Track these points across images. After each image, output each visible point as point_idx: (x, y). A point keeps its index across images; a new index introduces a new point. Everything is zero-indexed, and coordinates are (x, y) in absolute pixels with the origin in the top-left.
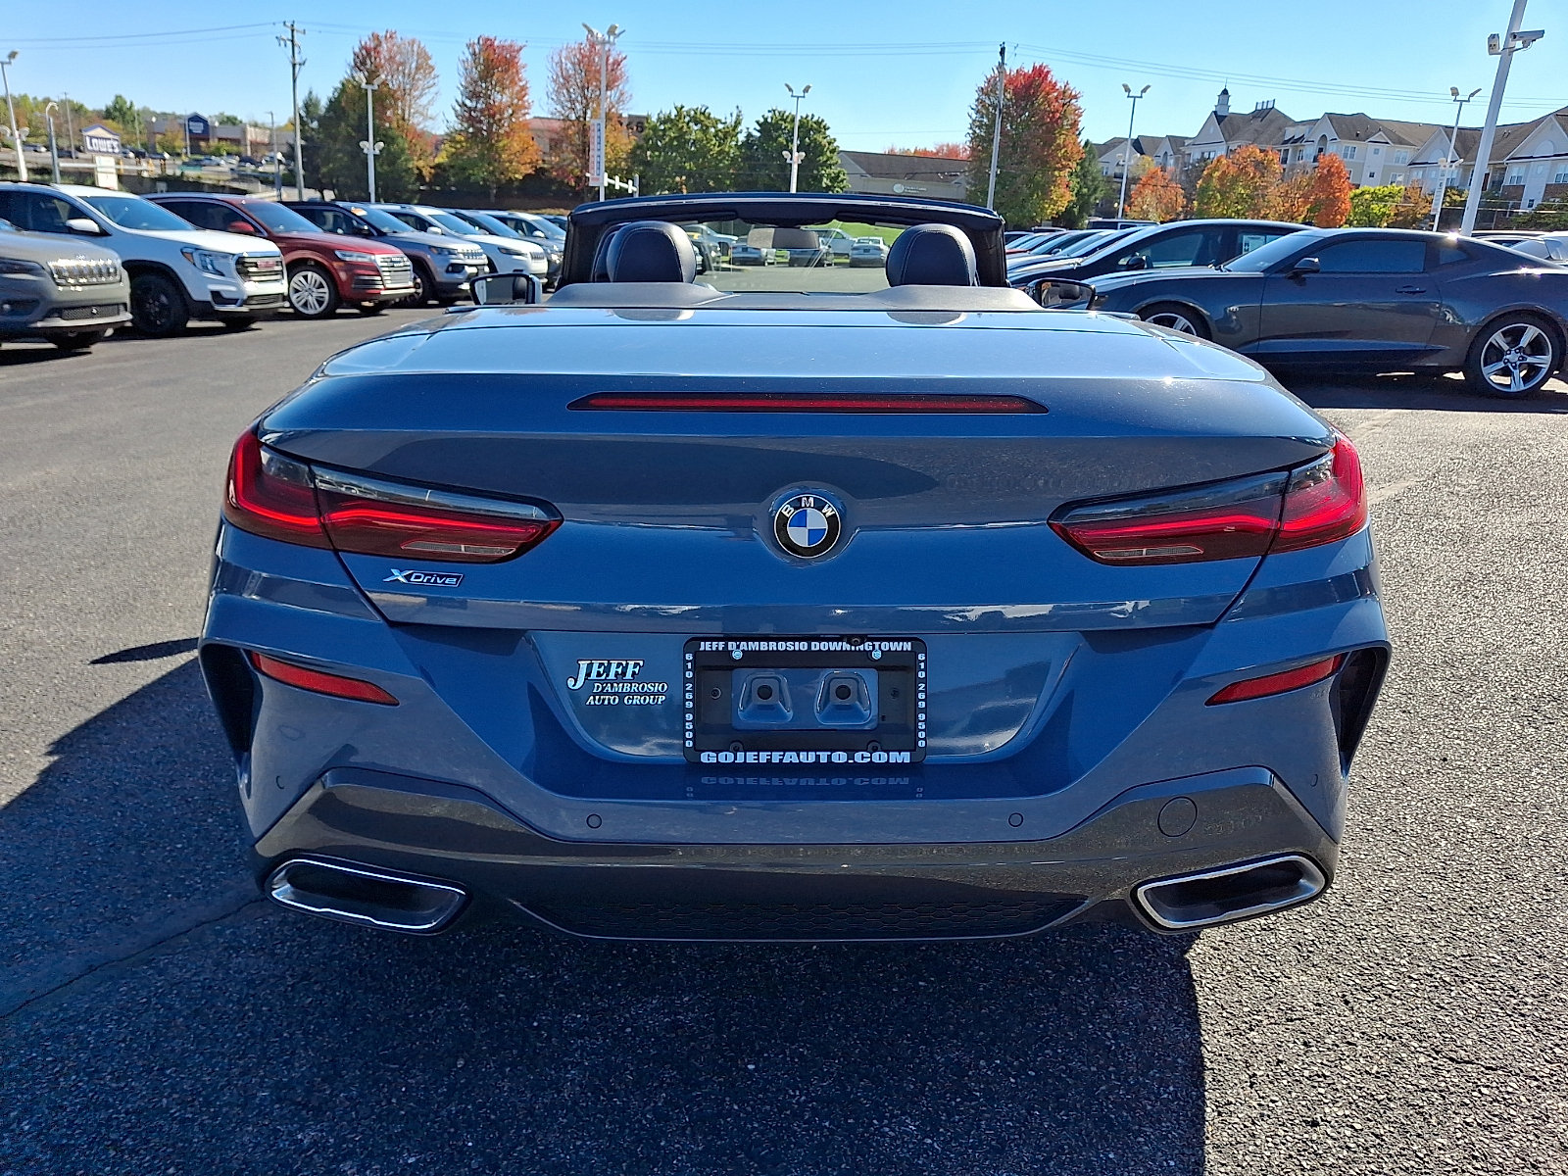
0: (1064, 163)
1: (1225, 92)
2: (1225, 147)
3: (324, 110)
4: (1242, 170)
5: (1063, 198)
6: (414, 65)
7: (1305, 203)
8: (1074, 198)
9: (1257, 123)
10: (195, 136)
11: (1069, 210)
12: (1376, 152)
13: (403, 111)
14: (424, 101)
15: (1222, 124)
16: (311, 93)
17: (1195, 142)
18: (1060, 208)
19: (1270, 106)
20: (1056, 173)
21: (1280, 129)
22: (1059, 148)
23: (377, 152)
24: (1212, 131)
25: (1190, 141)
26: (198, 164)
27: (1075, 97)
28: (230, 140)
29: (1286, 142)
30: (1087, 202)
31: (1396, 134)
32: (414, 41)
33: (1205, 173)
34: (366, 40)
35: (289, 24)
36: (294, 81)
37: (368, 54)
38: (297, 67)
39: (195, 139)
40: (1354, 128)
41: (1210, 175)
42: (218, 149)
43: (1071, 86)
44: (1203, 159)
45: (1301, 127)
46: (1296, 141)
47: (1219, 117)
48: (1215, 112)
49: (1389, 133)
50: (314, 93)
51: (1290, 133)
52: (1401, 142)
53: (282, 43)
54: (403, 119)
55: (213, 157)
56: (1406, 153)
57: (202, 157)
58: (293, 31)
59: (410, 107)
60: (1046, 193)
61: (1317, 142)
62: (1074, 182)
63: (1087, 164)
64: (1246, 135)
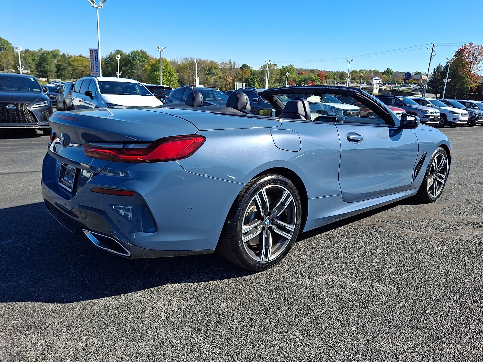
3: (443, 69)
6: (477, 54)
10: (406, 78)
13: (470, 68)
14: (478, 65)
16: (440, 64)
23: (448, 82)
26: (404, 86)
28: (416, 79)
32: (479, 45)
34: (461, 46)
35: (432, 44)
36: (430, 61)
37: (461, 51)
38: (432, 57)
39: (406, 79)
42: (411, 82)
50: (441, 65)
53: (429, 50)
54: (469, 71)
55: (409, 85)
57: (406, 84)
58: (433, 46)
59: (473, 67)
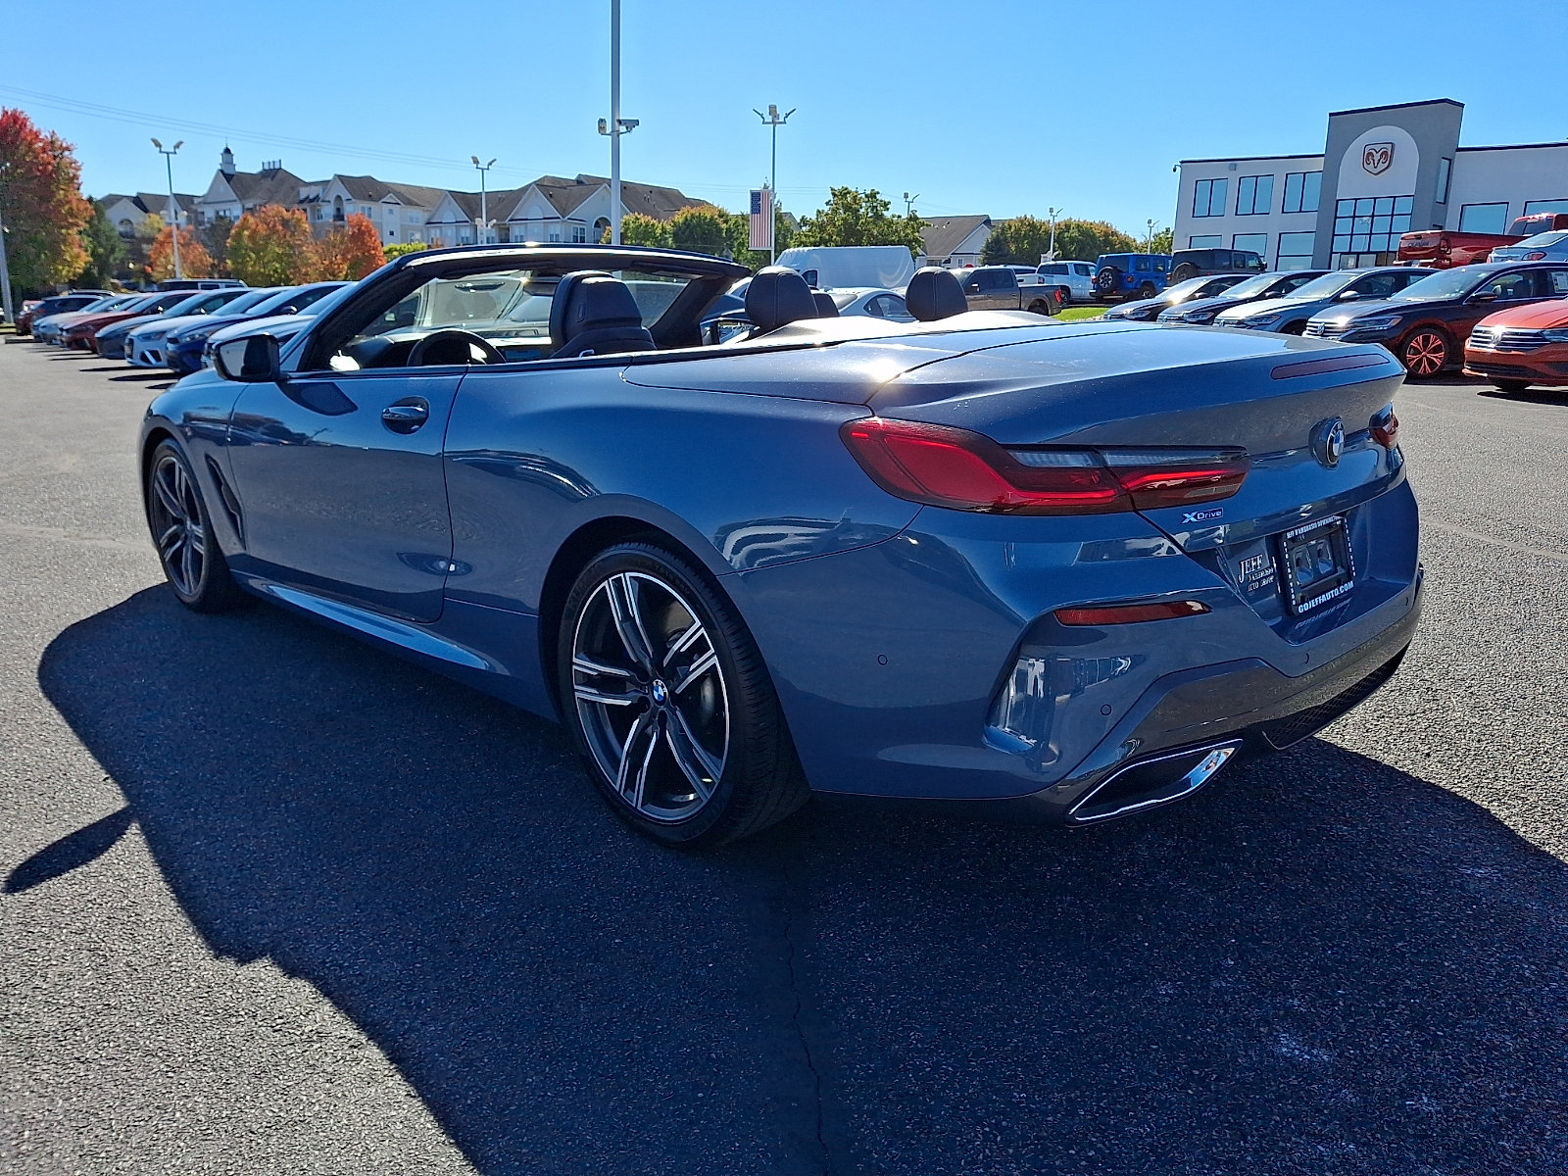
0: (71, 220)
1: (227, 151)
2: (240, 206)
4: (273, 230)
5: (78, 258)
7: (345, 259)
8: (91, 259)
9: (267, 183)
11: (87, 272)
12: (391, 211)
15: (231, 182)
17: (205, 200)
18: (78, 270)
19: (277, 166)
20: (63, 231)
21: (293, 188)
22: (61, 203)
24: (222, 189)
25: (200, 200)
27: (67, 149)
29: (302, 202)
30: (106, 262)
31: (406, 197)
33: (233, 231)
40: (367, 189)
41: (239, 234)
43: (60, 136)
44: (219, 218)
45: (313, 187)
46: (312, 201)
47: (228, 176)
48: (222, 171)
49: (398, 194)
51: (304, 193)
52: (410, 203)
56: (419, 215)
60: (57, 254)
61: (332, 202)
62: (86, 241)
63: (96, 222)
64: (259, 194)
